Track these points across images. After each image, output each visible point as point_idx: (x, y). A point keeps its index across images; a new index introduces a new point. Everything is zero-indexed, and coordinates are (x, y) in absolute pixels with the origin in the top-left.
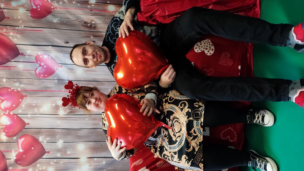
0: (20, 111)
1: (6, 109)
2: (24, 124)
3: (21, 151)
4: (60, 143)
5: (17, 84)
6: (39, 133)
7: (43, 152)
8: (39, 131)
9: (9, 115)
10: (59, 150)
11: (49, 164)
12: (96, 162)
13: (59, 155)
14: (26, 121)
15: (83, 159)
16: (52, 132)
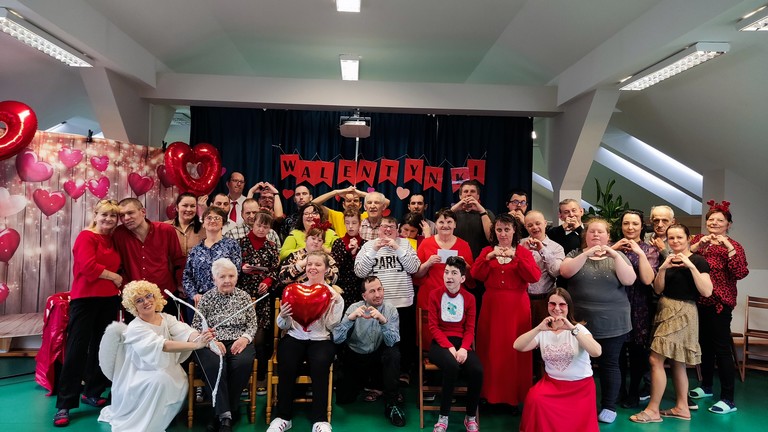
0: (88, 195)
1: (90, 183)
2: (76, 198)
3: (50, 195)
4: (57, 229)
5: (112, 194)
6: (67, 211)
7: (48, 213)
8: (69, 211)
9: (84, 186)
10: (49, 227)
11: (35, 219)
12: (36, 263)
13: (44, 228)
14: (79, 200)
15: (39, 250)
16: (68, 222)
